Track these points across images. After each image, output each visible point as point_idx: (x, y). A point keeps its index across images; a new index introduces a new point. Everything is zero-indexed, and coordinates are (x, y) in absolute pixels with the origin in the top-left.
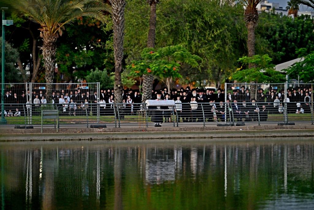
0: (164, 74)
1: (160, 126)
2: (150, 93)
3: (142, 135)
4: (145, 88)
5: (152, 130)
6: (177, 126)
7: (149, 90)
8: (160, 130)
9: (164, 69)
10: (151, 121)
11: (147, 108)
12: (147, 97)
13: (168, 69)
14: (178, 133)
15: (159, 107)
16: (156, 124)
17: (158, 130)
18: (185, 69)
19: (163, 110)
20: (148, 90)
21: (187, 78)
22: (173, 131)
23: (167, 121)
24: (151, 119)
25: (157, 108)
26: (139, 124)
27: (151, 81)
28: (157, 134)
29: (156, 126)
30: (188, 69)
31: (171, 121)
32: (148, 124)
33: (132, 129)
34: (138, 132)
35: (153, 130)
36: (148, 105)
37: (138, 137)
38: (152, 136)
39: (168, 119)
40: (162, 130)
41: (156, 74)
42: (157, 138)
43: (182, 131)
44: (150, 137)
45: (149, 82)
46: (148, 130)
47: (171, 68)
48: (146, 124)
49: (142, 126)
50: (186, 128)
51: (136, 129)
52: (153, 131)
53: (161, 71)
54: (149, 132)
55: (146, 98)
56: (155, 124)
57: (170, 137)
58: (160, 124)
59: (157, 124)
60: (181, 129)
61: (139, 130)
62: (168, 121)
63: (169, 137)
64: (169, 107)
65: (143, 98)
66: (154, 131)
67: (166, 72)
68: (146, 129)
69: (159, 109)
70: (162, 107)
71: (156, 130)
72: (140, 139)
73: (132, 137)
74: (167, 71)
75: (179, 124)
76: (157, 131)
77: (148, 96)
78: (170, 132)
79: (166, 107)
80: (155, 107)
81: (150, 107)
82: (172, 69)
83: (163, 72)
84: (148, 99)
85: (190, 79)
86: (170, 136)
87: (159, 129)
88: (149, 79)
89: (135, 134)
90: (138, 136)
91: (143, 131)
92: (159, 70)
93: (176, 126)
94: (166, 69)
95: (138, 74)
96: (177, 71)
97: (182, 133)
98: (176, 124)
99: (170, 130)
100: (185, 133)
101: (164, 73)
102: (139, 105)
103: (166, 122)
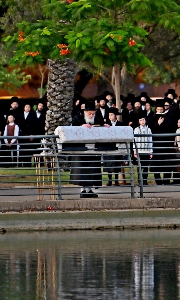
0: (104, 57)
1: (96, 196)
2: (67, 108)
3: (46, 221)
4: (55, 93)
5: (73, 207)
6: (141, 196)
7: (63, 99)
8: (95, 207)
9: (105, 44)
10: (71, 183)
11: (60, 147)
12: (60, 120)
13: (116, 44)
14: (144, 215)
15: (92, 146)
16: (84, 191)
17: (88, 207)
18: (162, 42)
19: (102, 153)
20: (61, 100)
21: (168, 67)
22: (129, 208)
23: (113, 183)
24: (69, 177)
25: (87, 149)
26: (38, 191)
27: (69, 76)
28: (87, 216)
29: (84, 195)
30: (169, 41)
31: (125, 183)
32: (63, 191)
33: (20, 204)
34: (35, 212)
35: (77, 207)
36: (62, 139)
37: (37, 227)
38: (73, 224)
39: (117, 177)
40: (100, 206)
41: (84, 57)
42: (86, 229)
43: (153, 208)
44: (68, 225)
45: (63, 78)
46: (62, 207)
47: (124, 40)
48: (57, 192)
49: (45, 197)
50: (165, 200)
51: (31, 203)
52: (75, 209)
53: (97, 50)
54: (66, 212)
55: (55, 121)
56: (82, 190)
57: (122, 224)
58: (95, 191)
59: (87, 190)
60: (152, 202)
61: (38, 207)
62: (117, 183)
63: (118, 225)
64: (117, 145)
65: (49, 122)
66: (79, 209)
67: (110, 52)
68: (56, 204)
69: (93, 152)
70: (100, 146)
71: (84, 207)
72: (40, 230)
73: (20, 227)
74: (113, 49)
75: (145, 189)
76: (87, 209)
77: (62, 115)
78: (120, 211)
79: (111, 146)
80: (81, 146)
81: (67, 146)
82: (126, 43)
83: (101, 52)
84: (62, 124)
85: (174, 69)
86: (120, 222)
87: (91, 203)
88: (64, 71)
89: (29, 218)
90: (36, 224)
91: (48, 209)
92: (92, 46)
93: (137, 194)
94: (110, 44)
95: (35, 60)
96: (140, 48)
97: (153, 215)
98: (137, 189)
99: (122, 206)
100: (160, 214)
101: (105, 53)
102: (39, 140)
103: (110, 184)
